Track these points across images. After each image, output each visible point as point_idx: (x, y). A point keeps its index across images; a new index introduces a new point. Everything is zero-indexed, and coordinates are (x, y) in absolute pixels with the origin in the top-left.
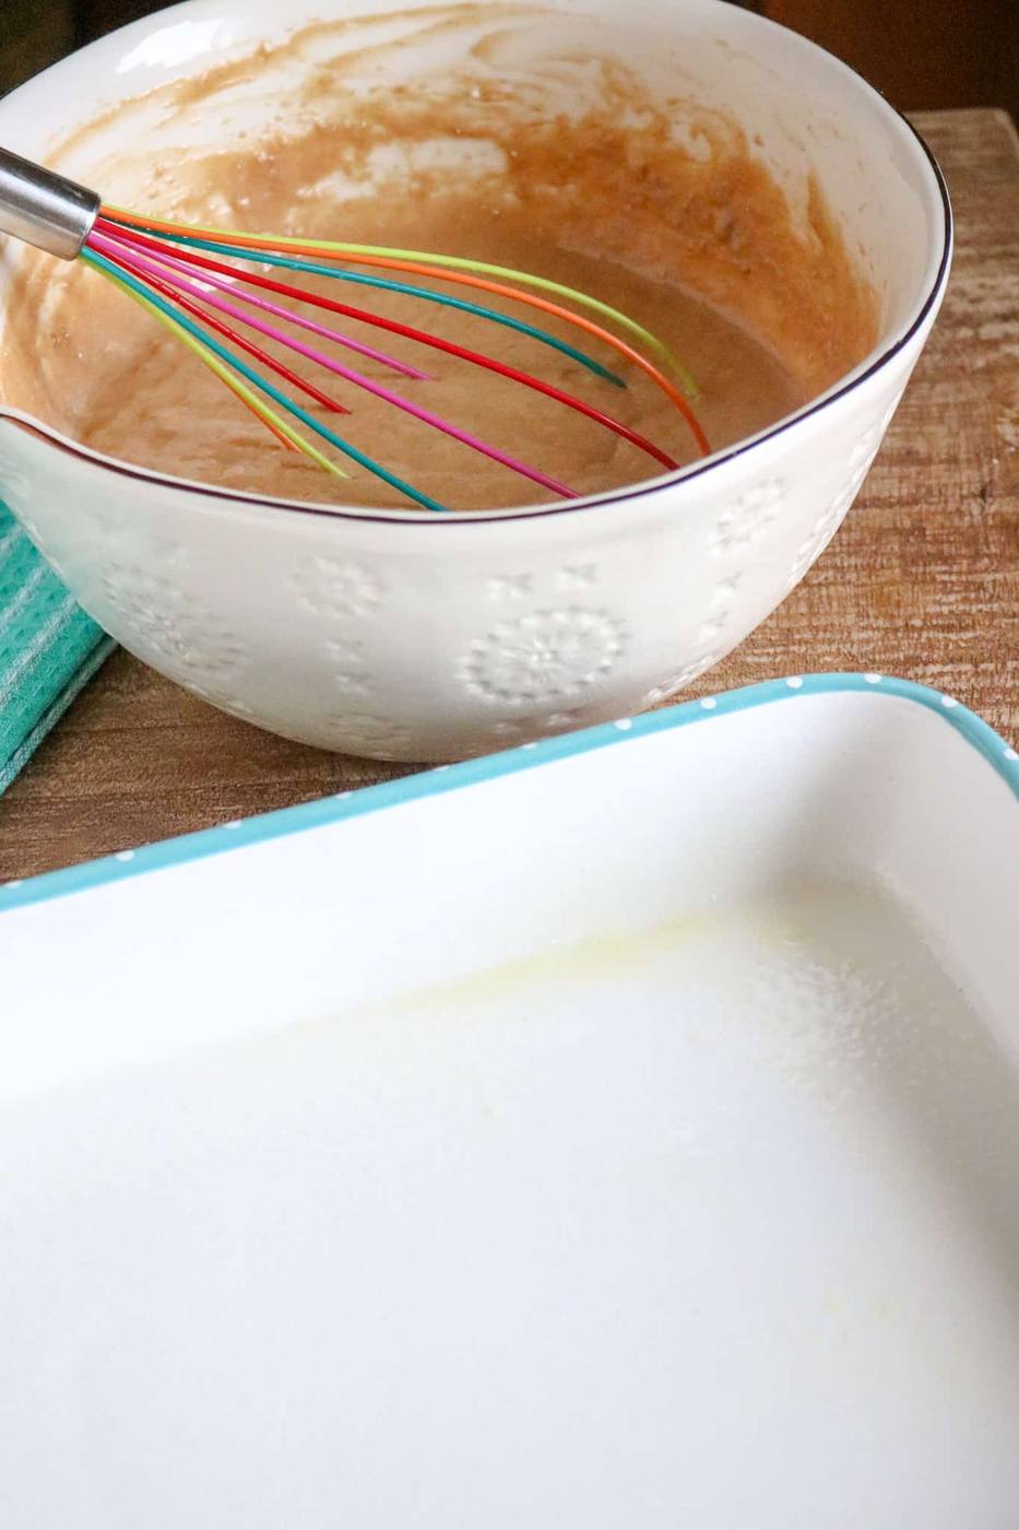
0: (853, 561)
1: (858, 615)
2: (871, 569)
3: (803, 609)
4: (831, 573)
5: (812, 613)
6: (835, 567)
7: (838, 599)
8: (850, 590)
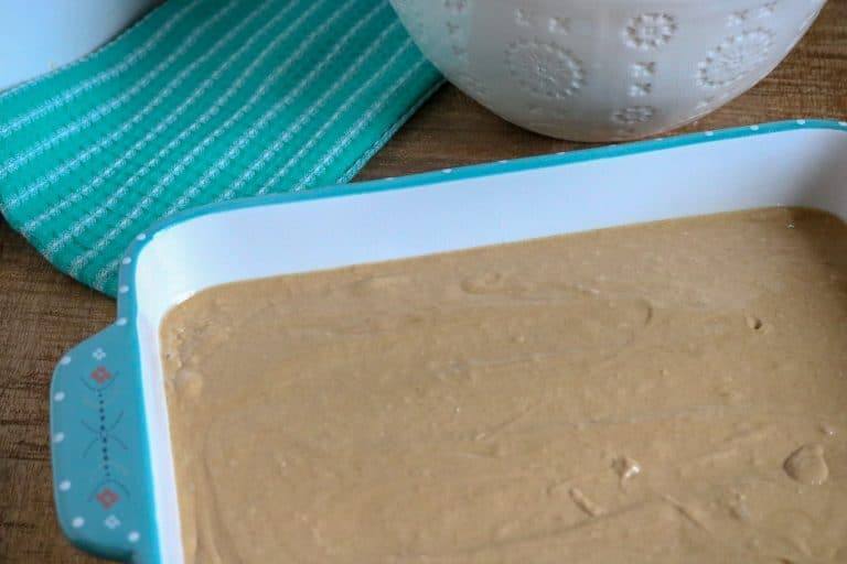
0: (826, 83)
1: (828, 109)
2: (835, 88)
3: (798, 104)
4: (814, 89)
5: (802, 107)
6: (816, 86)
7: (817, 101)
8: (823, 97)
